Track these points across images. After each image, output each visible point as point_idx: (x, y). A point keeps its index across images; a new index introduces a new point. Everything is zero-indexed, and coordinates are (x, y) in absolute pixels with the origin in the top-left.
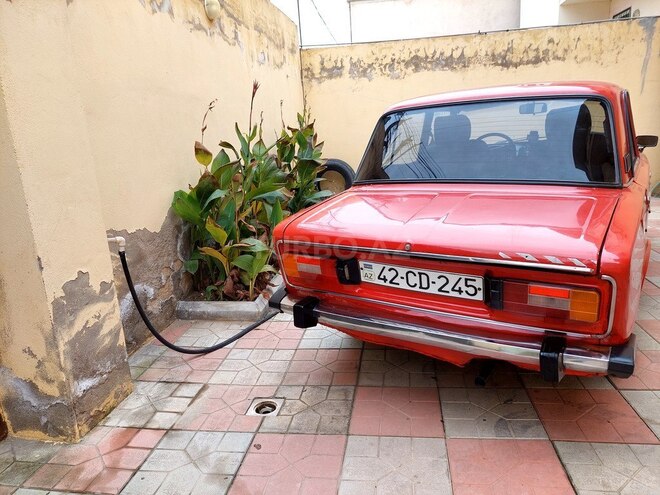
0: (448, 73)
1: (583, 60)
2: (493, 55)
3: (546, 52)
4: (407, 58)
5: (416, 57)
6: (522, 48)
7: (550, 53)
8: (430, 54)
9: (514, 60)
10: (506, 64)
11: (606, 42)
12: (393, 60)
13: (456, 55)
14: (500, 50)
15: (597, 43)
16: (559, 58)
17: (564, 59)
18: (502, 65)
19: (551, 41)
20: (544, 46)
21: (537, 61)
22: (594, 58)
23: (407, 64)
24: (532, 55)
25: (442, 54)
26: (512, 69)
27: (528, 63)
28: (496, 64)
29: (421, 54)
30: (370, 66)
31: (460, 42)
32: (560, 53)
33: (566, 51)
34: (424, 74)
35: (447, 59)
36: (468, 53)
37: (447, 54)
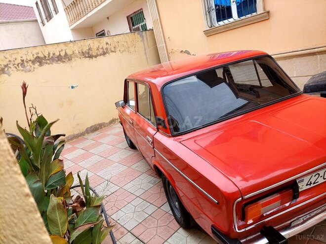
0: (61, 65)
1: (123, 51)
2: (83, 52)
3: (107, 49)
4: (32, 59)
5: (38, 57)
6: (95, 48)
7: (109, 49)
8: (46, 54)
9: (94, 54)
10: (91, 57)
11: (129, 42)
12: (23, 61)
13: (63, 54)
14: (85, 49)
15: (126, 43)
16: (113, 52)
17: (115, 52)
18: (88, 57)
19: (107, 44)
20: (105, 46)
21: (104, 54)
22: (127, 50)
23: (33, 62)
24: (101, 51)
25: (54, 54)
26: (94, 59)
27: (101, 55)
28: (86, 57)
29: (41, 55)
30: (6, 66)
31: (63, 47)
32: (113, 49)
33: (115, 48)
34: (46, 67)
35: (58, 57)
36: (69, 52)
37: (57, 54)
